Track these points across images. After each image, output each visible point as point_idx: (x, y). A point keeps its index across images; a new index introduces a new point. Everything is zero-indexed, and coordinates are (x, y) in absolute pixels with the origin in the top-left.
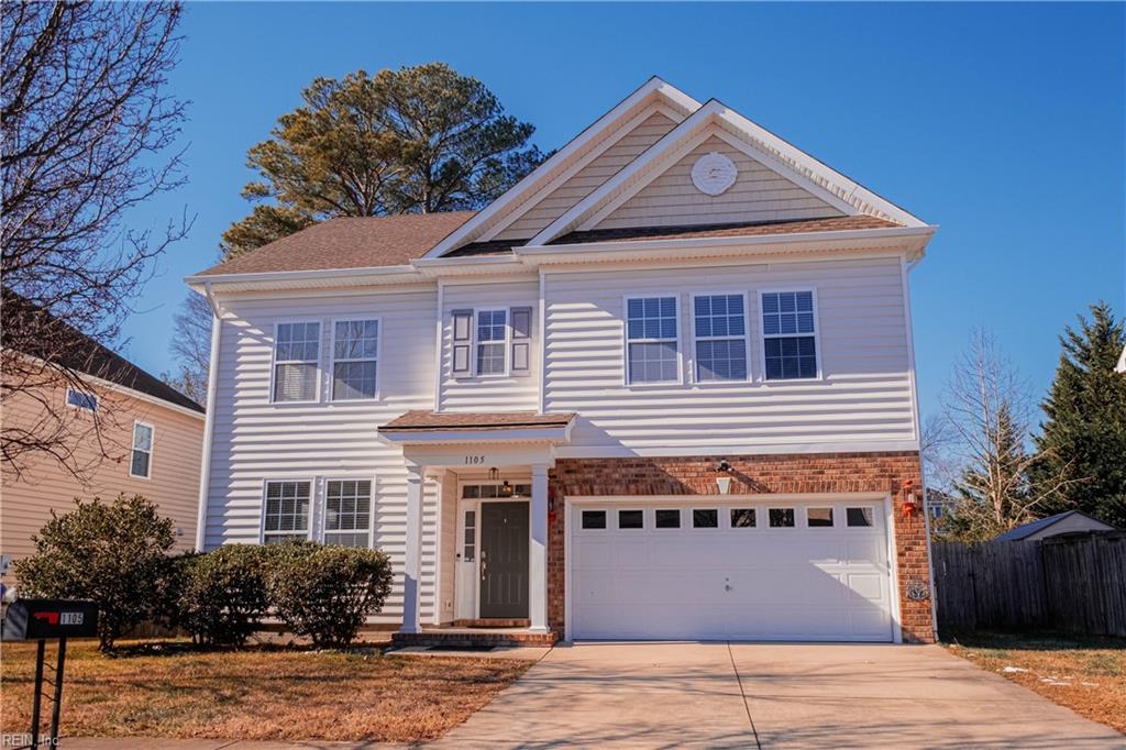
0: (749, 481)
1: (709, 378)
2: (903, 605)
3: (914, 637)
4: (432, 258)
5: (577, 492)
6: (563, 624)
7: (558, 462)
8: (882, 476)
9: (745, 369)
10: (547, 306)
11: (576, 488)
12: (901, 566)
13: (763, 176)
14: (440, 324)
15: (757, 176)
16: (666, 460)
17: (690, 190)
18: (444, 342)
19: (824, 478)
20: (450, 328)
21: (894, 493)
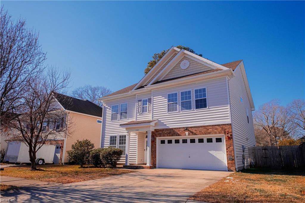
0: (192, 132)
1: (184, 110)
2: (228, 162)
3: (230, 170)
4: (133, 90)
5: (158, 136)
6: (156, 164)
7: (155, 130)
8: (222, 130)
9: (191, 107)
10: (153, 98)
11: (158, 135)
12: (227, 152)
13: (195, 63)
14: (136, 103)
15: (194, 63)
16: (175, 128)
17: (180, 69)
18: (137, 107)
19: (209, 131)
20: (138, 104)
21: (225, 134)
